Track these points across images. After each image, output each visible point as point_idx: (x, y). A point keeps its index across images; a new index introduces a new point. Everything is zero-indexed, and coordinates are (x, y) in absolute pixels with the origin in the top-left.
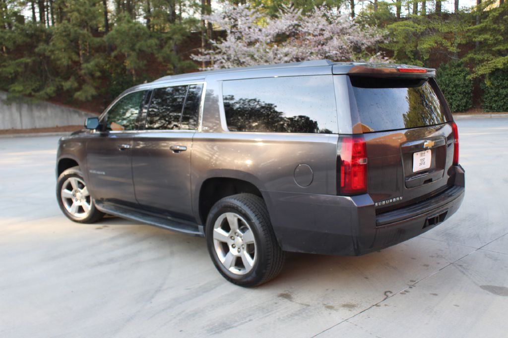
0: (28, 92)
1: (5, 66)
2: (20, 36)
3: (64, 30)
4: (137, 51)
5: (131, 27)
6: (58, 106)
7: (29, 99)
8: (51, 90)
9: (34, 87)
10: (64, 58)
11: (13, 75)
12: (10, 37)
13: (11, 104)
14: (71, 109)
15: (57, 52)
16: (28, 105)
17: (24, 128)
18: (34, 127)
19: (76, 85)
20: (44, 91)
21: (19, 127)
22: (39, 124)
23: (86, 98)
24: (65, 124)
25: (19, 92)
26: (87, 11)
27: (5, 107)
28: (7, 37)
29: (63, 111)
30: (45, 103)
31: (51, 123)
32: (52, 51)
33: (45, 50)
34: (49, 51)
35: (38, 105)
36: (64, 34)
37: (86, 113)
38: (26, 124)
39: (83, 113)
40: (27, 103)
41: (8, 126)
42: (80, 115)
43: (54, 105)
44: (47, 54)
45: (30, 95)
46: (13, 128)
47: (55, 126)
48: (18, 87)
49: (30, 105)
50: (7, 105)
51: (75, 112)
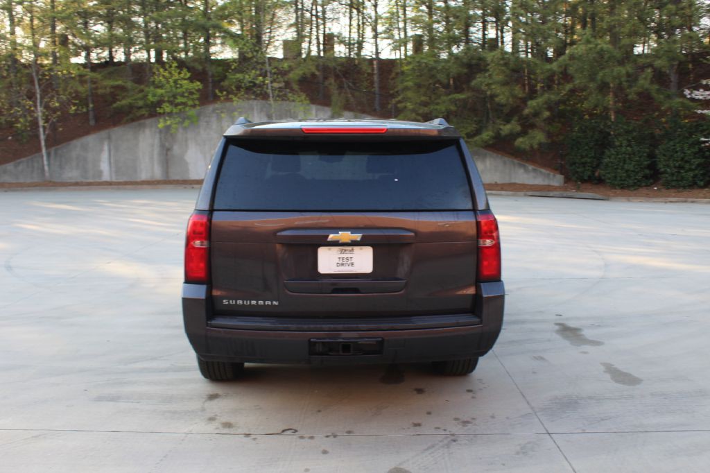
1: (438, 104)
2: (455, 66)
3: (500, 57)
4: (599, 82)
5: (591, 49)
6: (499, 156)
8: (488, 135)
9: (468, 131)
10: (503, 93)
12: (443, 67)
14: (516, 161)
15: (493, 87)
19: (518, 128)
20: (481, 136)
23: (532, 147)
24: (507, 180)
26: (535, 31)
28: (440, 67)
29: (505, 163)
30: (485, 151)
31: (490, 178)
32: (488, 85)
33: (482, 83)
34: (487, 85)
36: (502, 62)
37: (535, 168)
39: (531, 167)
42: (526, 171)
43: (495, 155)
44: (484, 88)
47: (494, 182)
51: (521, 166)
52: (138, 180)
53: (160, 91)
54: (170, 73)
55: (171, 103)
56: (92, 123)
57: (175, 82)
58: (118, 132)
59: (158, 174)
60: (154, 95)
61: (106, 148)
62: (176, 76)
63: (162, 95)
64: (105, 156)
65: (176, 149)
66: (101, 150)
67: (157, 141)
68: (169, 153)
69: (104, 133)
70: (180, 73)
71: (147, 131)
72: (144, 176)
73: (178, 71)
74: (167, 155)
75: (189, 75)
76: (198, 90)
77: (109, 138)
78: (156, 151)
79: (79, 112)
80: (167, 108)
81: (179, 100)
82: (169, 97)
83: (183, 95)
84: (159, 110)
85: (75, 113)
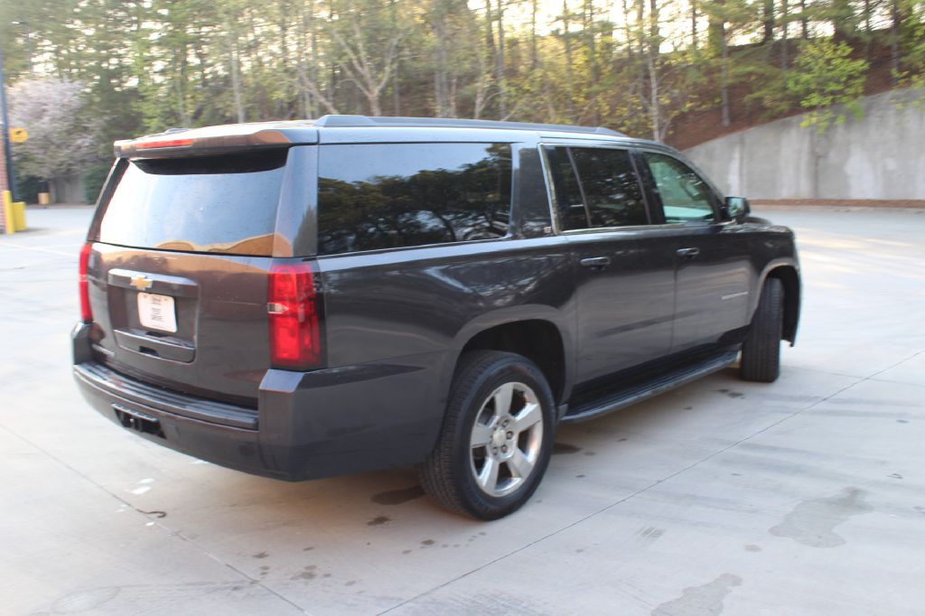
52: (777, 198)
53: (805, 77)
54: (821, 50)
55: (822, 93)
56: (726, 123)
57: (828, 62)
58: (753, 134)
59: (805, 190)
60: (797, 83)
61: (737, 155)
62: (829, 55)
63: (807, 82)
64: (735, 166)
65: (833, 157)
66: (730, 159)
67: (806, 146)
68: (821, 162)
69: (734, 137)
70: (835, 50)
71: (794, 133)
72: (785, 193)
73: (833, 46)
74: (816, 164)
75: (849, 50)
76: (863, 73)
77: (742, 142)
78: (805, 159)
79: (697, 109)
80: (815, 99)
81: (833, 87)
82: (819, 84)
83: (838, 82)
84: (805, 104)
85: (691, 111)
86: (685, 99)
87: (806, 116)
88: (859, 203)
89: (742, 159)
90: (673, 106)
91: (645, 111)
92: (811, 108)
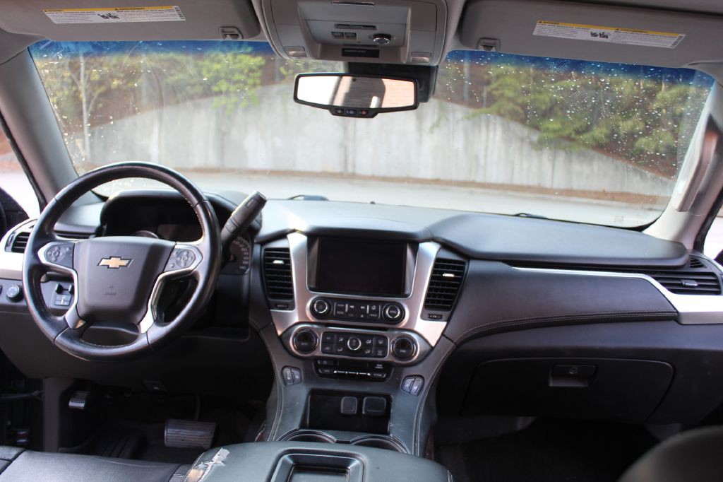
0: (567, 132)
6: (611, 159)
7: (568, 143)
8: (601, 133)
9: (576, 126)
11: (549, 104)
13: (541, 149)
14: (631, 166)
16: (566, 153)
17: (555, 186)
18: (569, 187)
19: (641, 126)
20: (591, 133)
21: (548, 185)
22: (577, 184)
25: (555, 131)
27: (534, 153)
30: (592, 152)
31: (597, 185)
35: (581, 155)
37: (654, 175)
38: (559, 182)
40: (564, 149)
41: (533, 181)
42: (643, 176)
43: (605, 157)
45: (569, 138)
46: (539, 185)
47: (601, 190)
48: (552, 123)
49: (569, 153)
50: (536, 150)
51: (636, 171)
52: (191, 166)
55: (228, 80)
56: (145, 101)
58: (170, 112)
59: (212, 161)
60: (209, 70)
61: (156, 129)
63: (218, 71)
64: (154, 137)
65: (234, 134)
66: (151, 131)
67: (213, 124)
68: (226, 138)
74: (222, 140)
76: (260, 67)
77: (161, 118)
79: (124, 88)
80: (224, 86)
81: (237, 77)
82: (226, 74)
83: (241, 72)
84: (215, 89)
85: (119, 87)
86: (112, 77)
87: (216, 99)
88: (255, 172)
89: (160, 131)
90: (101, 83)
91: (74, 84)
92: (220, 93)
